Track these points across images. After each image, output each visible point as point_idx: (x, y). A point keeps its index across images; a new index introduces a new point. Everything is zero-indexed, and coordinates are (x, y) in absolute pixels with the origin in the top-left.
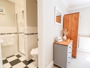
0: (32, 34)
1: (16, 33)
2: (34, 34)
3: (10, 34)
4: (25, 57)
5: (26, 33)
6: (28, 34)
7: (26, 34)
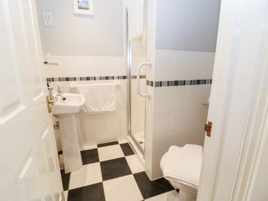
0: (176, 83)
1: (124, 77)
2: (184, 83)
3: (107, 78)
4: (144, 161)
5: (150, 80)
6: (160, 84)
7: (152, 82)
